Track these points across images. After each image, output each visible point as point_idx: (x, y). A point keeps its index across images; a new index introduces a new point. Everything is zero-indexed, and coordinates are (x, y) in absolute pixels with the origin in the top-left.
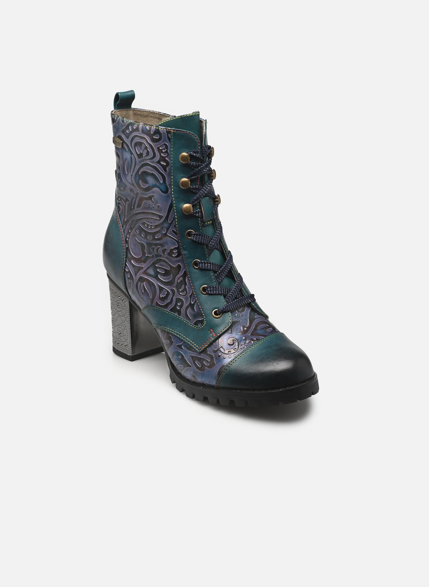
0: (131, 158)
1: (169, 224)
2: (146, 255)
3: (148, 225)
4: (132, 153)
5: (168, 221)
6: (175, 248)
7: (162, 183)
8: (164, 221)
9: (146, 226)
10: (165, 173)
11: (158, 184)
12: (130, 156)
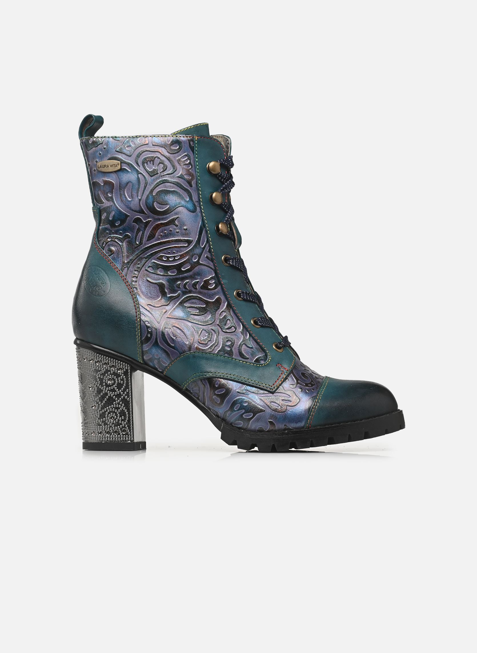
0: (138, 178)
1: (202, 249)
2: (168, 296)
3: (168, 258)
4: (138, 173)
5: (201, 245)
6: (212, 278)
7: (189, 201)
8: (195, 246)
9: (164, 259)
10: (190, 189)
11: (183, 203)
12: (136, 176)
